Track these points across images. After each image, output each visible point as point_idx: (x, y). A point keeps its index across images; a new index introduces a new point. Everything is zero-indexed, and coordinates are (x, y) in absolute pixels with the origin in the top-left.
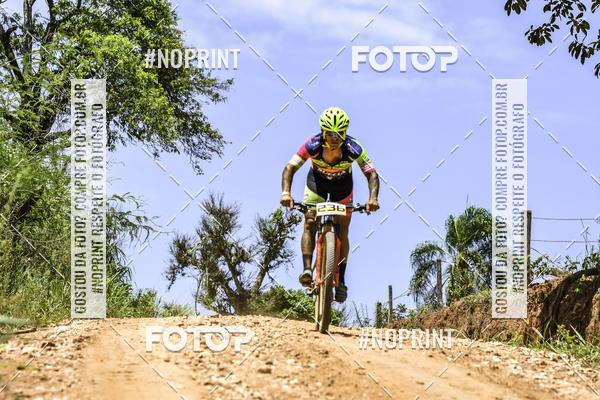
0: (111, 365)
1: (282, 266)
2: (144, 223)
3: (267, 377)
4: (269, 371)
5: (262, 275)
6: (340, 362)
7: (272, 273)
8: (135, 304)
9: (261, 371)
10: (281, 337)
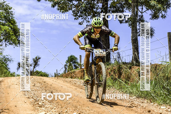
0: (6, 86)
1: (37, 67)
2: (12, 60)
3: (34, 87)
4: (35, 86)
5: (34, 68)
6: (47, 84)
7: (36, 68)
8: (11, 75)
9: (33, 86)
10: (37, 80)
